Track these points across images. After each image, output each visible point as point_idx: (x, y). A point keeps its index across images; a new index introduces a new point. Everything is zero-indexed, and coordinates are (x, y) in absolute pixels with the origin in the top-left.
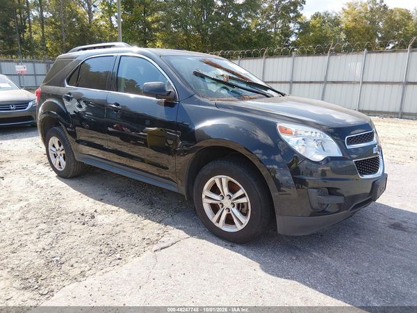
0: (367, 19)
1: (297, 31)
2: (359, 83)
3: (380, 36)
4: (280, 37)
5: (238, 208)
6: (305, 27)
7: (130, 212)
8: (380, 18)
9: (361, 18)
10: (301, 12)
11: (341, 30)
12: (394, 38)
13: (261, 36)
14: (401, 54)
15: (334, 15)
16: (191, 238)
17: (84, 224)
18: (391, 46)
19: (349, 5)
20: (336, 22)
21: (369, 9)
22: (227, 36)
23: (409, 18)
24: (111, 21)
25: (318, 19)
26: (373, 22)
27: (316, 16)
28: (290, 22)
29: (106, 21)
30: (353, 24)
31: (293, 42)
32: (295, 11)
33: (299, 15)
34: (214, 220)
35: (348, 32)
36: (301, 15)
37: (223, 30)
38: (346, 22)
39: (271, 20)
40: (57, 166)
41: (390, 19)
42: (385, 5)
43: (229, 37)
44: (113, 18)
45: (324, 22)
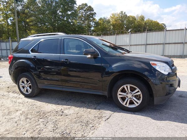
0: (120, 20)
1: (94, 25)
2: (128, 45)
3: (125, 27)
4: (87, 28)
5: (135, 97)
6: (97, 24)
7: (78, 107)
8: (125, 19)
9: (118, 20)
10: (95, 18)
11: (111, 25)
12: (131, 27)
13: (80, 27)
14: (143, 34)
15: (107, 19)
16: (115, 113)
17: (61, 116)
18: (130, 30)
19: (113, 15)
20: (109, 22)
21: (120, 16)
22: (66, 28)
23: (135, 19)
24: (8, 22)
25: (101, 20)
26: (123, 21)
27: (101, 19)
28: (90, 22)
29: (5, 22)
30: (115, 22)
31: (93, 30)
32: (92, 17)
33: (94, 19)
34: (124, 104)
35: (113, 25)
36: (95, 19)
37: (64, 25)
38: (112, 22)
39: (83, 21)
40: (25, 92)
41: (128, 20)
42: (126, 15)
43: (67, 28)
44: (9, 20)
45: (104, 22)
